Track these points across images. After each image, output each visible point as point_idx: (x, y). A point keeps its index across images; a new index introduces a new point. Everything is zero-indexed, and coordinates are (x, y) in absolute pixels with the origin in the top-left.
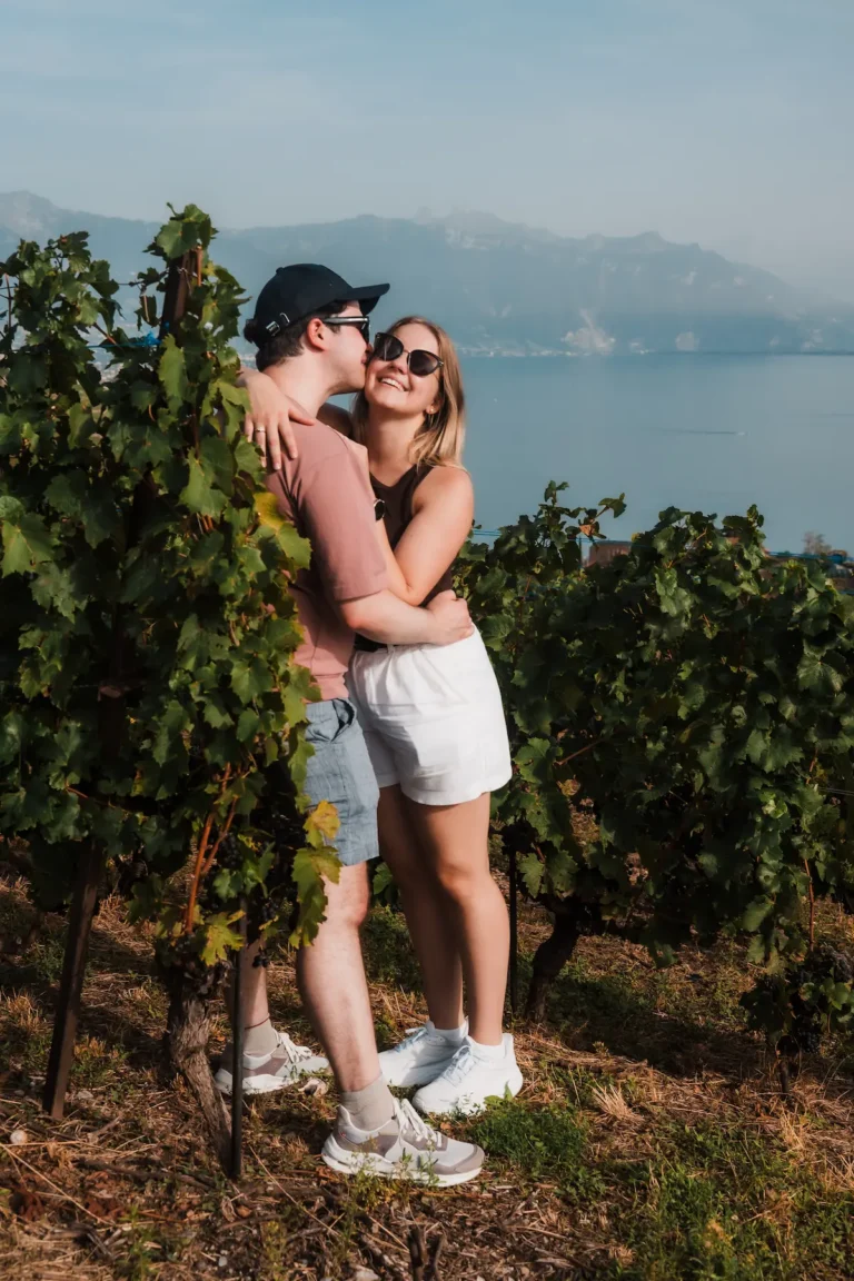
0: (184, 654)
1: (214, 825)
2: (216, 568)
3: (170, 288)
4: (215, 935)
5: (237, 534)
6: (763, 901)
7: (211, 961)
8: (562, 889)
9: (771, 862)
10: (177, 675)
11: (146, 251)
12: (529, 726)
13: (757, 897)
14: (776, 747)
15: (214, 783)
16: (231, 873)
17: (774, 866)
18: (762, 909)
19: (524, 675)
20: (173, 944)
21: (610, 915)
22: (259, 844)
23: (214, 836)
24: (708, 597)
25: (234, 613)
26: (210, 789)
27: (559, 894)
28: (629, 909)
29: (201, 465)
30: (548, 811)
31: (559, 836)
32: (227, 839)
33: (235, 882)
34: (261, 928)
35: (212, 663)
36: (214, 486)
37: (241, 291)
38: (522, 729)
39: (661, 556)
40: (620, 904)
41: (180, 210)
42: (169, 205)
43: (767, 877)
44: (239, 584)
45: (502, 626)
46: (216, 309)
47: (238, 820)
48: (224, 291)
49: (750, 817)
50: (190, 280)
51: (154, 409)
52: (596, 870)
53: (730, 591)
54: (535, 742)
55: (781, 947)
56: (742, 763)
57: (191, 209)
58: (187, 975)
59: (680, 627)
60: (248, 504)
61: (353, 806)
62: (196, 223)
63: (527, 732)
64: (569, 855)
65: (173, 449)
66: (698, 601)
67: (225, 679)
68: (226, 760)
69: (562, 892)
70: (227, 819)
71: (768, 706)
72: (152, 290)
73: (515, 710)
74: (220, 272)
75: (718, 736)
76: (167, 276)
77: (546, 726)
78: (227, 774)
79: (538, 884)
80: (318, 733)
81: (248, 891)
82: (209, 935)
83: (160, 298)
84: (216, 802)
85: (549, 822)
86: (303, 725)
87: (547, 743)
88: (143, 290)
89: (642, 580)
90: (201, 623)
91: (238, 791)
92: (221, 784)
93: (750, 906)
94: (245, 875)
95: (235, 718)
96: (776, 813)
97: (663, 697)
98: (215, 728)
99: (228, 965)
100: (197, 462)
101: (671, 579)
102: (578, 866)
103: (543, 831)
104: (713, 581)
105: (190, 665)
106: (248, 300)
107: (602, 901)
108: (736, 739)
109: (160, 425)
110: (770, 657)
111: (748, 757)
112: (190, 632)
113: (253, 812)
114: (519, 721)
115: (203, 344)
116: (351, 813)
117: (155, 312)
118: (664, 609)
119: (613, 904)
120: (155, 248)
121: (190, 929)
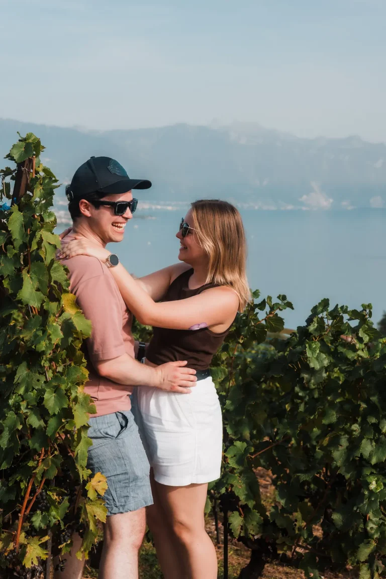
0: (18, 385)
1: (33, 485)
2: (36, 336)
3: (18, 178)
4: (31, 550)
5: (50, 317)
6: (369, 543)
7: (28, 565)
8: (253, 533)
9: (374, 519)
10: (14, 397)
11: (5, 158)
12: (235, 433)
13: (365, 540)
14: (379, 450)
15: (34, 460)
16: (42, 513)
17: (376, 521)
18: (369, 548)
19: (232, 404)
20: (6, 554)
21: (282, 550)
22: (61, 497)
23: (33, 492)
24: (338, 358)
25: (48, 362)
26: (31, 464)
27: (251, 536)
28: (294, 547)
29: (31, 278)
30: (246, 485)
31: (252, 501)
32: (41, 494)
33: (44, 519)
34: (59, 547)
35: (34, 390)
36: (38, 290)
37: (56, 181)
38: (231, 436)
39: (311, 334)
40: (288, 543)
41: (24, 136)
42: (18, 132)
43: (372, 528)
44: (48, 345)
45: (220, 373)
46: (42, 191)
47: (48, 483)
48: (46, 181)
49: (362, 491)
50: (29, 174)
51: (6, 245)
52: (274, 523)
53: (351, 355)
54: (238, 444)
55: (380, 572)
56: (357, 459)
57: (29, 136)
58: (15, 574)
59: (322, 377)
60: (58, 300)
61: (132, 476)
62: (33, 143)
63: (234, 437)
64: (258, 513)
65: (15, 268)
66: (332, 361)
67: (41, 399)
68: (41, 446)
69: (253, 536)
70: (41, 481)
71: (373, 424)
72: (8, 179)
73: (227, 424)
74: (45, 170)
75: (344, 442)
76: (16, 172)
77: (247, 433)
78: (42, 455)
79: (239, 530)
80: (107, 434)
81: (52, 524)
82: (28, 550)
83: (12, 183)
84: (34, 471)
85: (246, 492)
86: (85, 427)
87: (245, 445)
88: (3, 179)
89: (299, 348)
90: (29, 367)
91: (47, 465)
92: (38, 461)
93: (361, 545)
94: (49, 515)
95: (46, 422)
96: (376, 489)
97: (312, 418)
98: (35, 428)
99: (40, 569)
100: (29, 276)
101: (315, 347)
102: (264, 520)
103: (242, 497)
104: (341, 349)
105: (21, 391)
106: (59, 186)
107: (278, 542)
108: (354, 444)
109: (8, 255)
110: (374, 395)
111: (361, 454)
112: (22, 372)
113: (56, 477)
114: (229, 431)
115: (33, 210)
116: (130, 480)
117: (9, 191)
118: (312, 365)
119: (284, 544)
120: (10, 157)
121: (17, 546)
